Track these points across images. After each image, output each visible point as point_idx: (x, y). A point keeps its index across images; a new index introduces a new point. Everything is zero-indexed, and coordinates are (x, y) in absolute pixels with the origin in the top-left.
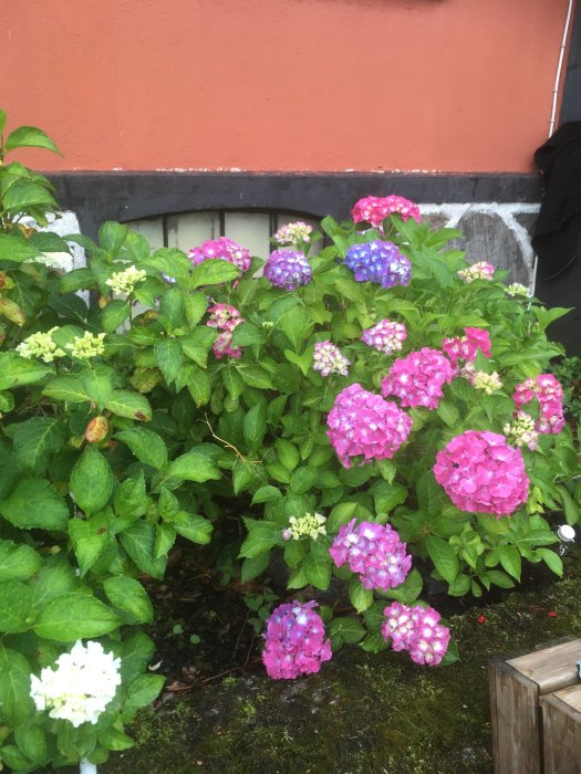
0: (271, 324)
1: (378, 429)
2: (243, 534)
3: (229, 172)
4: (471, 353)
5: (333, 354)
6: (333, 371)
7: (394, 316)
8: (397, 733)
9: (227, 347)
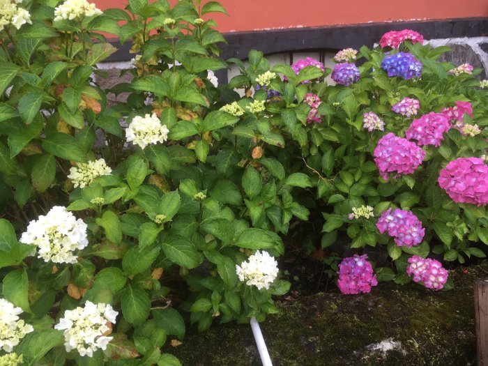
0: (338, 103)
1: (406, 156)
2: (324, 221)
3: (296, 28)
4: (460, 116)
5: (375, 119)
6: (375, 128)
7: (411, 96)
8: (418, 322)
9: (314, 116)
